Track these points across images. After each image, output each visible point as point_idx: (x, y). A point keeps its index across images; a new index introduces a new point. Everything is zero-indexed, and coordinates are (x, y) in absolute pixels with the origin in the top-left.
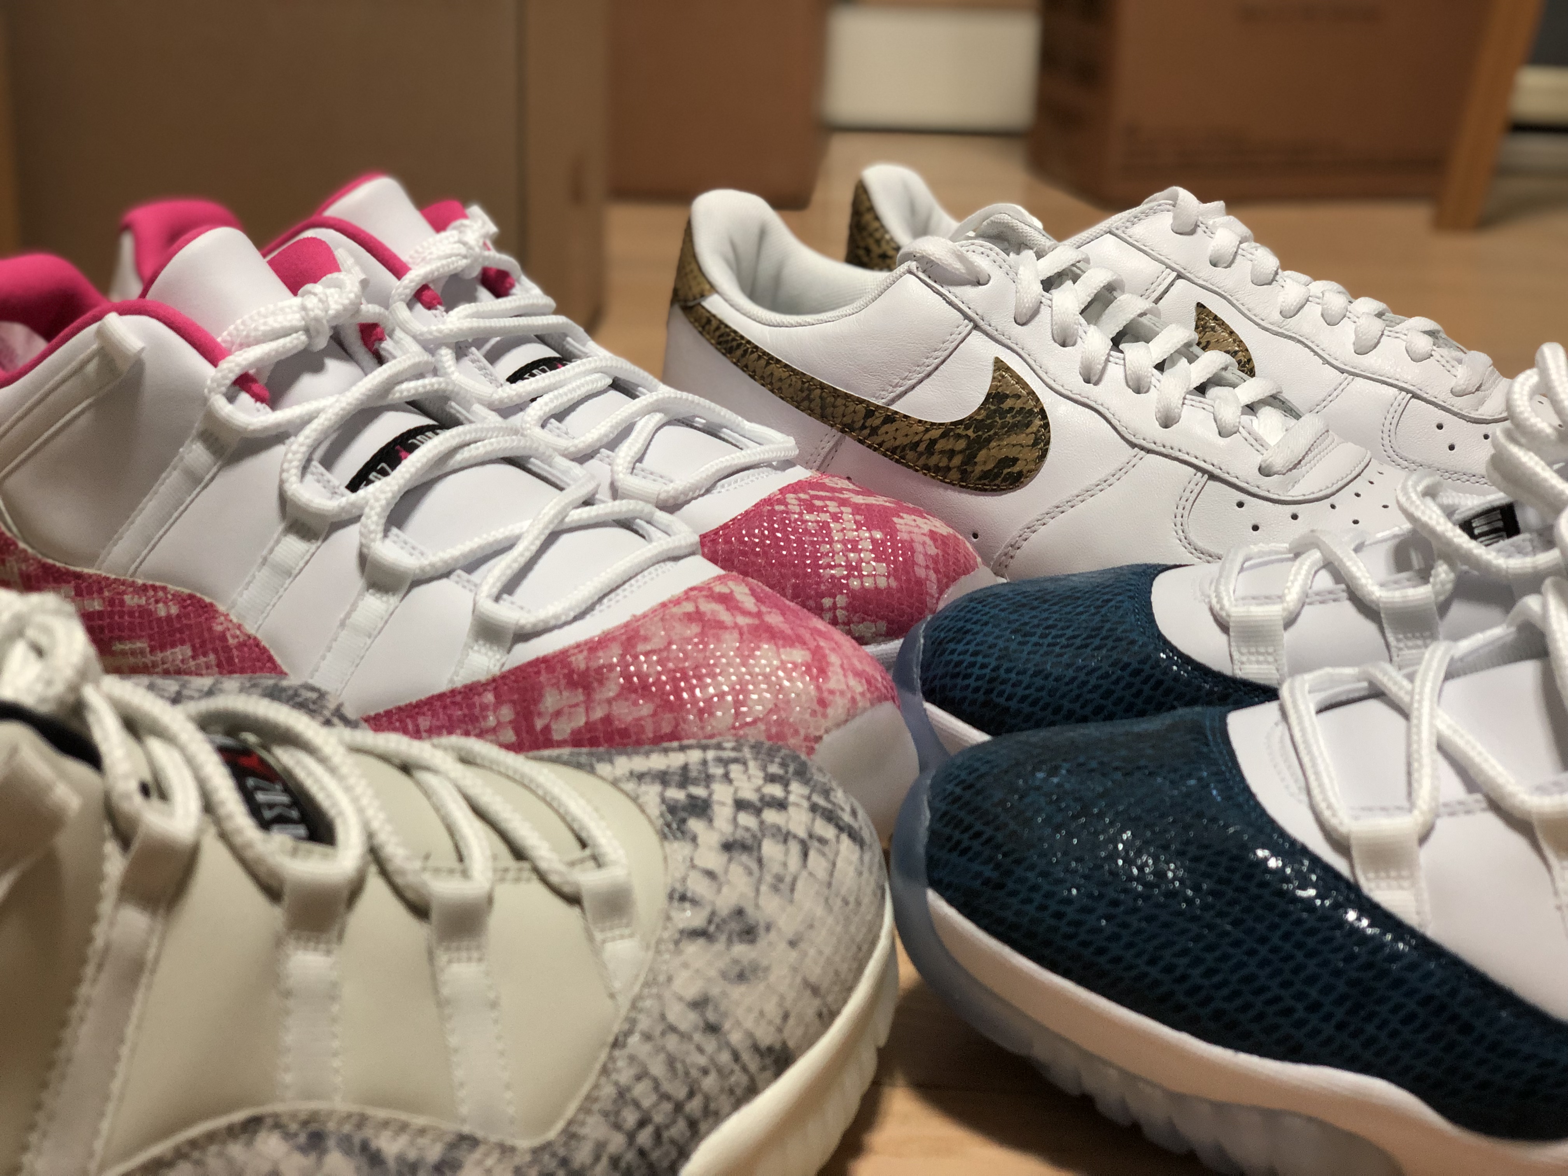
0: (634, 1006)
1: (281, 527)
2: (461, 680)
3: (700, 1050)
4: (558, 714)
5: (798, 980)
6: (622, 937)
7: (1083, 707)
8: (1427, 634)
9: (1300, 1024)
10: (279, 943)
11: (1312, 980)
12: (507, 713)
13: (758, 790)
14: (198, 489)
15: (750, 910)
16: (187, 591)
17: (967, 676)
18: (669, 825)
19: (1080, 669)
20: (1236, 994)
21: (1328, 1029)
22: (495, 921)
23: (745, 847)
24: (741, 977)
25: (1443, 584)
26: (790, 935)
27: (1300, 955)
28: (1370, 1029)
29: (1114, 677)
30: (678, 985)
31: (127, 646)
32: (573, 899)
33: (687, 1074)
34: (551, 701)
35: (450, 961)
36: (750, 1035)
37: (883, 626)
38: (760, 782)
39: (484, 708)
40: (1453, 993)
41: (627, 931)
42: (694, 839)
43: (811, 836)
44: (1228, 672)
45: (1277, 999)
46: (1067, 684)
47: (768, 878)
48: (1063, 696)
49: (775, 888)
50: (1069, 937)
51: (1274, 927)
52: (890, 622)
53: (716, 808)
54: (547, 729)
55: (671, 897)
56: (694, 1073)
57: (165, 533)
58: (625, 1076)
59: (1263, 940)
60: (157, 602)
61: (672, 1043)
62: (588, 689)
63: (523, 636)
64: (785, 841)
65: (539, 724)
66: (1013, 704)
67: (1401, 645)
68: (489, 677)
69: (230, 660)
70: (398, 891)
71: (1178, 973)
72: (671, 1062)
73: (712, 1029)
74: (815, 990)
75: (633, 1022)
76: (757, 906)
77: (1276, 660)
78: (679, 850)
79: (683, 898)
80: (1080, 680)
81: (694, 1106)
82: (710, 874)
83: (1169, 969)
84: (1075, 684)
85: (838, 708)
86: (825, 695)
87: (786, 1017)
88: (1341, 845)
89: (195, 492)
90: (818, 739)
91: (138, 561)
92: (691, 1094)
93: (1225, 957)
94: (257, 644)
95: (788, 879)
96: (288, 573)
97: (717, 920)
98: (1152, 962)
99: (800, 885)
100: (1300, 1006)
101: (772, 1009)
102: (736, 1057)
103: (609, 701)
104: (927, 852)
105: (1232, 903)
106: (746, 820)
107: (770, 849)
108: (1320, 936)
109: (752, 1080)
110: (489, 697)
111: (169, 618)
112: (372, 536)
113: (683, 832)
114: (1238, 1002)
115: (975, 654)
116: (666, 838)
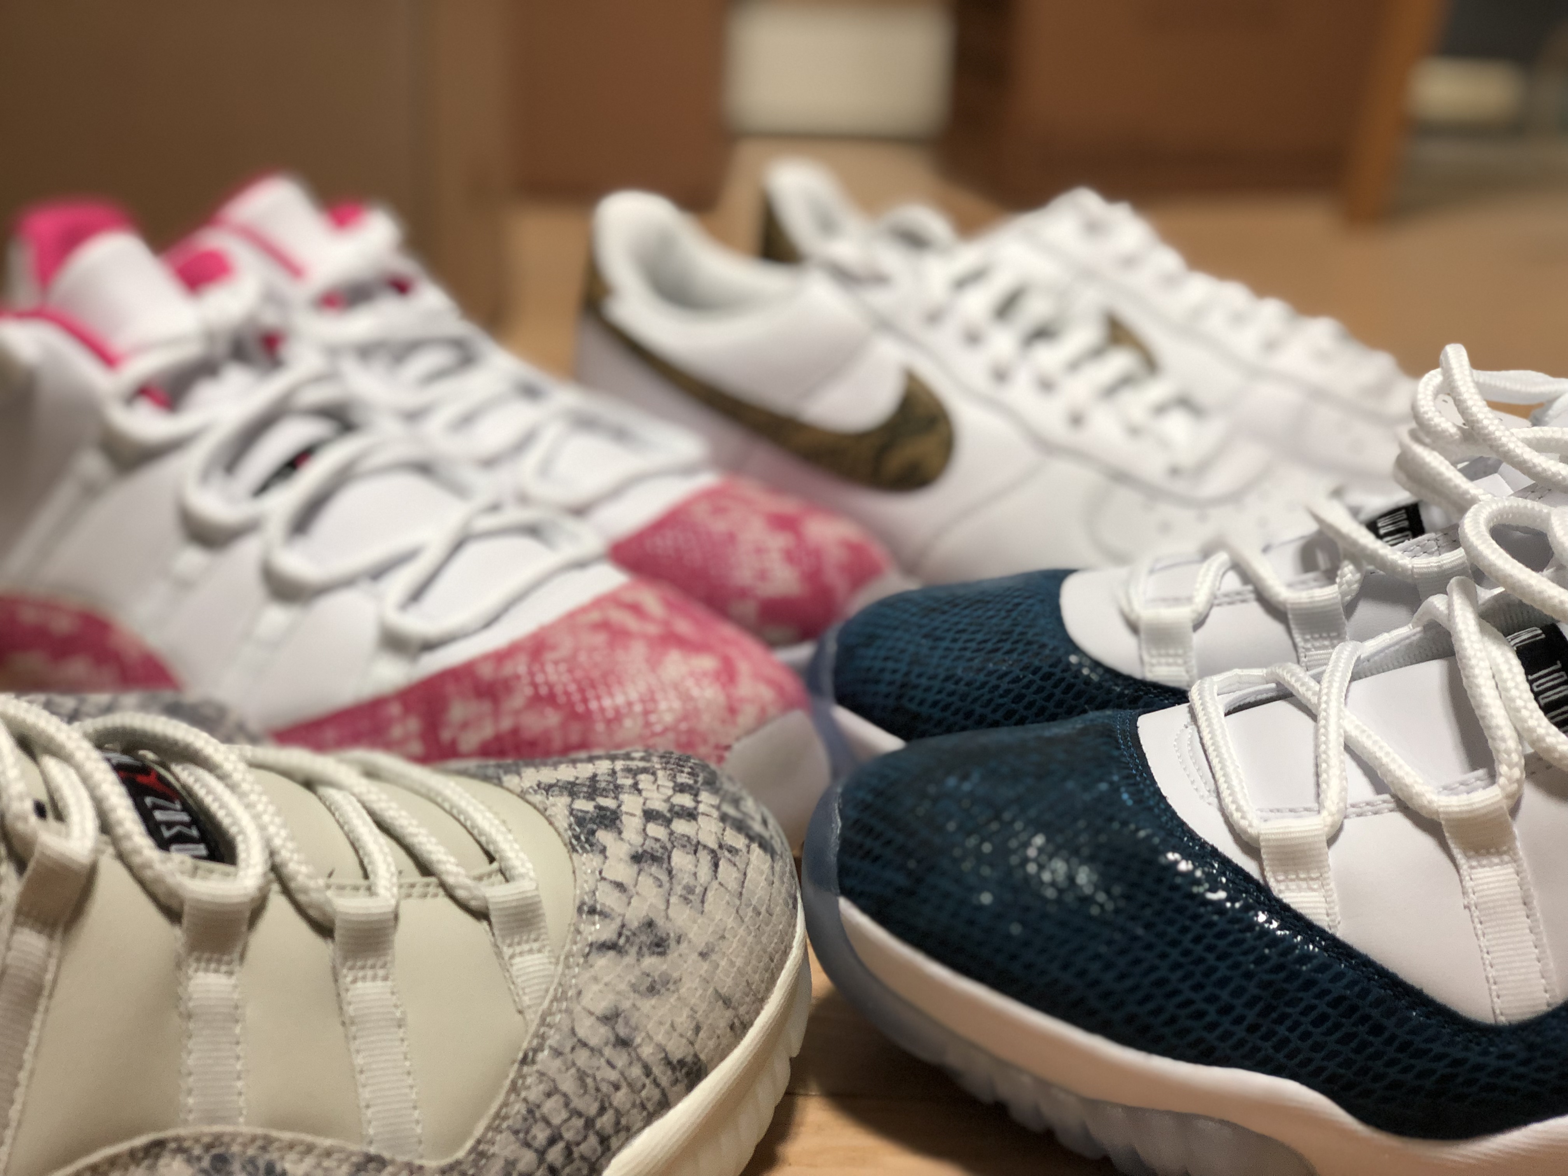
0: (543, 1022)
1: (180, 537)
2: (366, 694)
3: (610, 1064)
4: (465, 725)
5: (711, 990)
6: (531, 951)
7: (994, 711)
8: (1333, 634)
9: (1212, 1027)
10: (179, 965)
11: (1223, 983)
12: (413, 724)
13: (668, 800)
14: (94, 501)
15: (660, 922)
17: (877, 682)
18: (577, 838)
19: (990, 673)
20: (1147, 998)
21: (1240, 1032)
22: (401, 938)
23: (655, 859)
24: (652, 990)
25: (1349, 583)
26: (701, 947)
27: (1211, 958)
28: (1282, 1031)
29: (1026, 681)
30: (587, 1000)
32: (481, 914)
33: (598, 1090)
34: (458, 711)
35: (354, 981)
36: (661, 1048)
38: (670, 792)
39: (391, 719)
40: (1364, 993)
41: (535, 946)
42: (603, 851)
43: (721, 846)
44: (1137, 673)
45: (1189, 1003)
46: (978, 689)
47: (678, 890)
48: (975, 700)
49: (687, 901)
50: (982, 944)
51: (1184, 930)
52: (799, 625)
53: (624, 818)
54: (454, 740)
55: (580, 910)
56: (604, 1088)
58: (534, 1093)
59: (1174, 943)
61: (582, 1058)
62: (495, 699)
63: (429, 646)
64: (695, 852)
65: (446, 736)
66: (925, 710)
67: (1309, 645)
68: (397, 689)
70: (300, 909)
72: (582, 1077)
73: (623, 1043)
74: (727, 1002)
75: (543, 1037)
76: (667, 917)
77: (1185, 663)
78: (588, 862)
79: (592, 911)
80: (990, 685)
81: (606, 1121)
82: (620, 886)
83: (1082, 974)
84: (986, 689)
85: (747, 716)
87: (698, 1029)
88: (1251, 847)
90: (728, 748)
92: (602, 1110)
93: (1137, 962)
95: (698, 890)
96: (188, 586)
97: (626, 932)
99: (710, 894)
100: (1212, 1009)
101: (683, 1020)
102: (647, 1071)
103: (517, 713)
104: (839, 860)
105: (1144, 906)
107: (680, 859)
108: (1231, 938)
109: (664, 1094)
110: (395, 709)
113: (591, 845)
114: (1150, 1006)
115: (886, 659)
116: (574, 850)
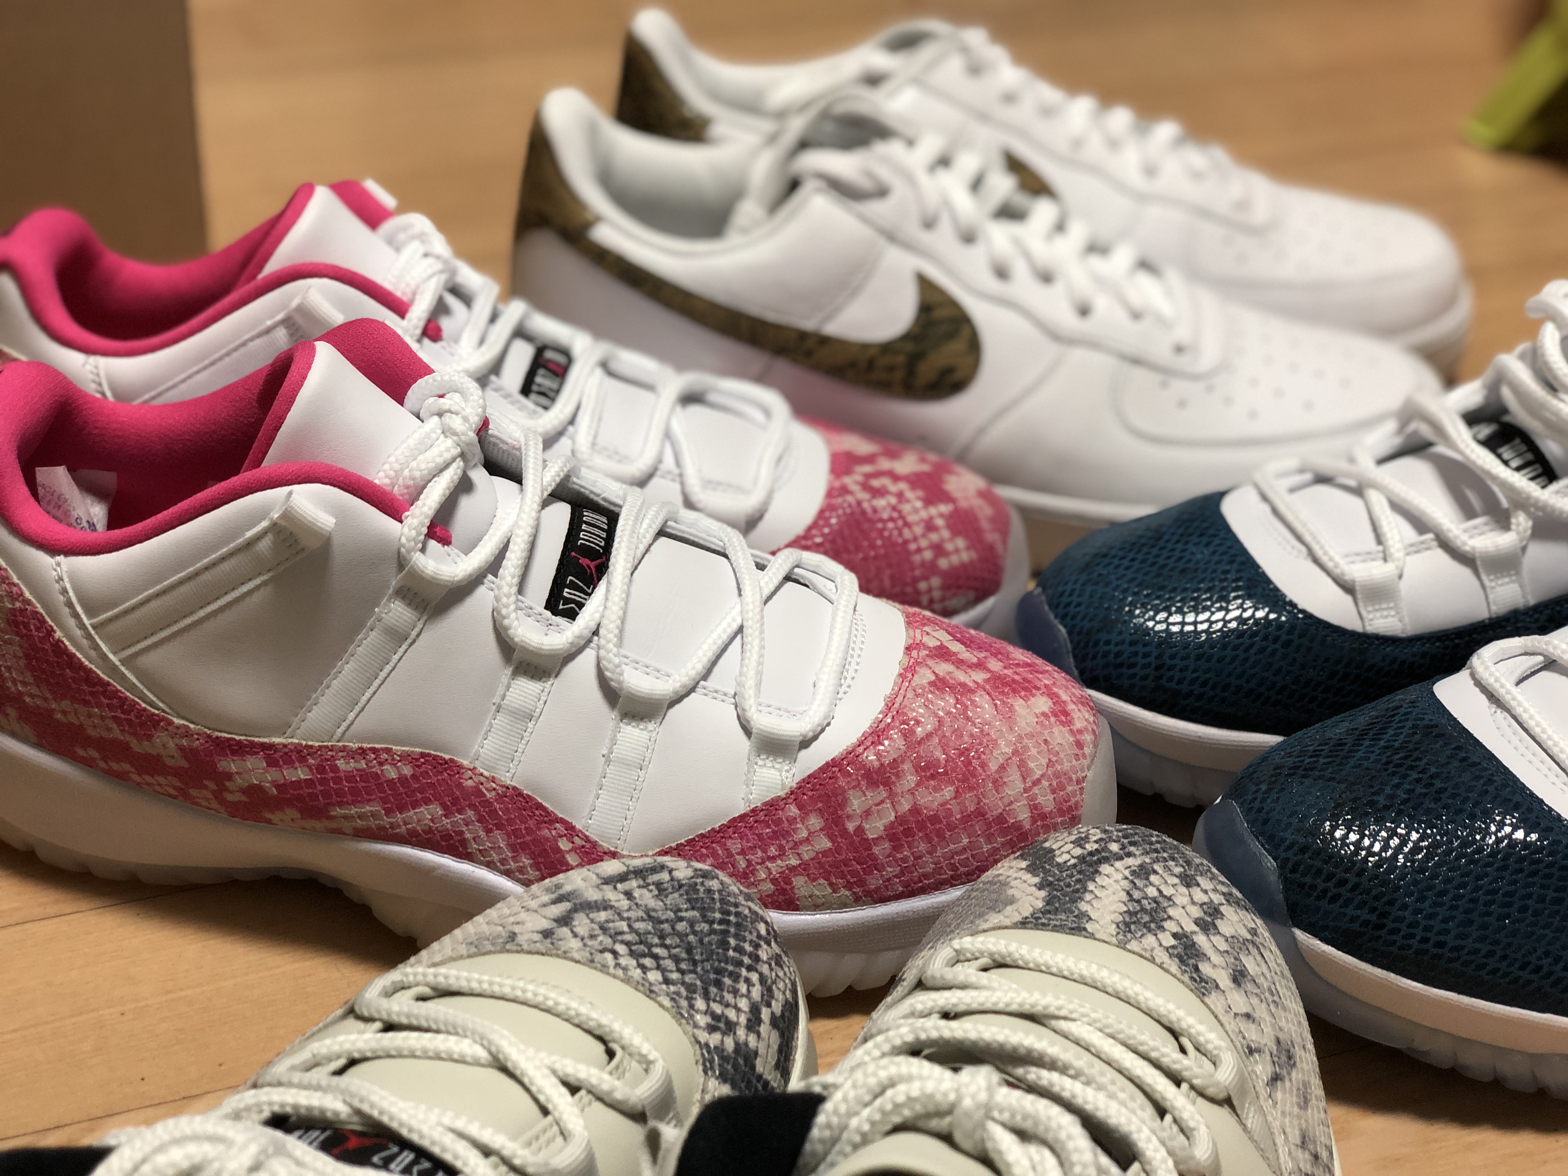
1: (509, 671)
2: (757, 796)
4: (867, 813)
8: (1512, 572)
12: (815, 822)
13: (1192, 900)
14: (404, 647)
15: (1280, 1035)
16: (418, 750)
18: (1193, 979)
23: (1242, 974)
24: (1305, 1101)
30: (1290, 1134)
31: (353, 811)
34: (856, 803)
39: (792, 821)
42: (1217, 986)
44: (1360, 629)
54: (860, 830)
55: (1245, 1054)
57: (375, 693)
60: (381, 764)
62: (888, 784)
63: (805, 743)
64: (1247, 949)
65: (851, 826)
67: (1493, 584)
68: (787, 790)
69: (493, 813)
76: (1279, 1028)
77: (1398, 613)
78: (1213, 999)
79: (1251, 1051)
82: (1248, 1016)
86: (1078, 737)
89: (402, 650)
91: (345, 725)
94: (520, 794)
97: (1275, 1059)
103: (911, 792)
107: (1249, 965)
110: (793, 810)
111: (403, 779)
112: (618, 670)
113: (1206, 983)
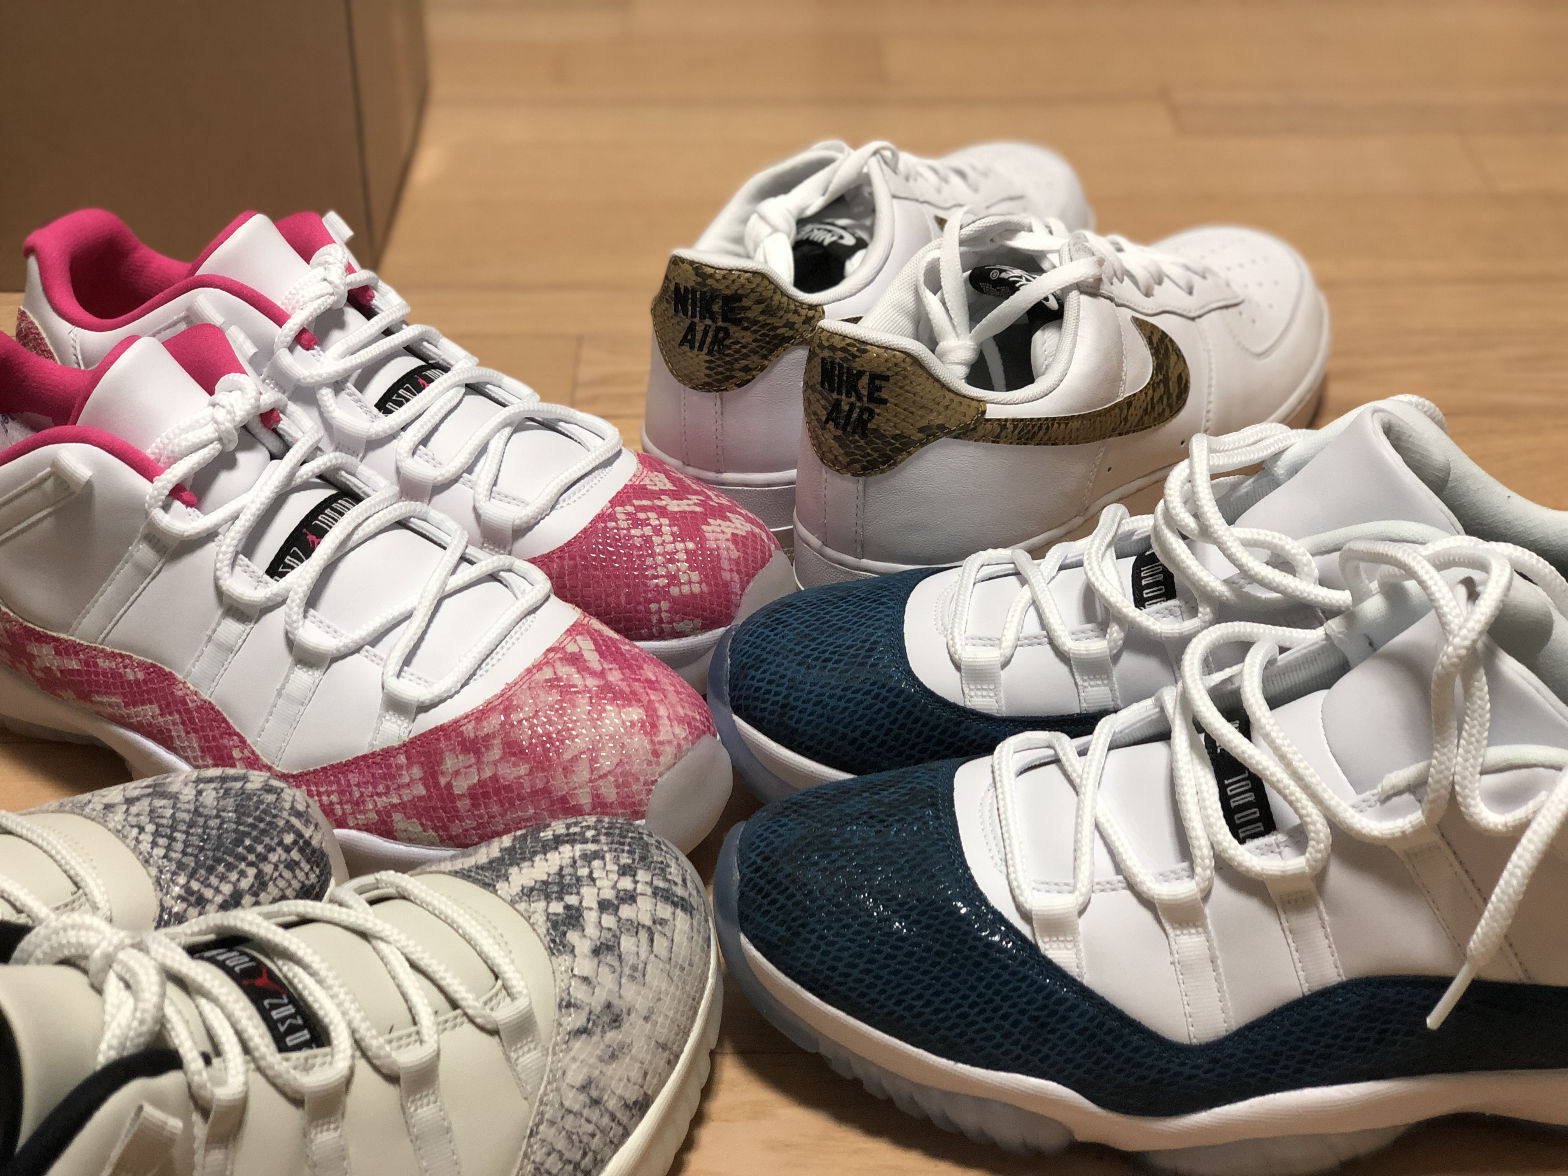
0: (541, 1102)
1: (220, 612)
2: (379, 745)
3: (588, 1121)
4: (457, 773)
5: (653, 1043)
6: (529, 1051)
8: (1104, 676)
9: (998, 1046)
10: (305, 1134)
11: (1005, 1017)
12: (417, 772)
13: (614, 887)
14: (148, 580)
15: (615, 1002)
16: (150, 661)
17: (765, 701)
18: (554, 941)
19: (849, 701)
20: (955, 1026)
21: (1017, 1050)
22: (443, 1067)
23: (609, 948)
24: (613, 1057)
25: (1115, 641)
26: (645, 1013)
27: (997, 999)
28: (1045, 1050)
29: (876, 707)
30: (569, 1078)
31: (105, 699)
32: (493, 1032)
33: (581, 1142)
34: (450, 763)
35: (416, 1110)
36: (621, 1098)
37: (699, 622)
38: (615, 877)
39: (399, 767)
40: (1101, 1025)
41: (532, 1046)
42: (573, 951)
43: (654, 922)
44: (961, 703)
45: (983, 1030)
46: (841, 712)
47: (627, 971)
48: (838, 723)
49: (632, 978)
50: (840, 984)
51: (981, 979)
52: (704, 619)
53: (586, 913)
54: (449, 785)
55: (560, 1006)
56: (585, 1139)
57: (125, 612)
58: (538, 1157)
59: (973, 988)
60: (125, 667)
61: (570, 1122)
62: (478, 753)
63: (424, 708)
64: (637, 933)
65: (443, 781)
66: (801, 727)
67: (1086, 684)
68: (401, 743)
69: (192, 720)
71: (916, 1010)
72: (569, 1136)
73: (596, 1102)
74: (664, 1047)
75: (542, 1114)
76: (620, 997)
77: (996, 695)
78: (564, 961)
79: (569, 1005)
80: (850, 710)
81: (587, 1162)
82: (586, 980)
83: (910, 1008)
84: (847, 713)
85: (669, 751)
86: (657, 747)
87: (645, 1074)
88: (1026, 916)
89: (146, 582)
90: (654, 782)
91: (106, 632)
92: (585, 1154)
93: (947, 1001)
94: (213, 709)
95: (641, 967)
96: (229, 650)
97: (593, 1017)
98: (899, 1003)
99: (649, 967)
100: (998, 1035)
101: (635, 1074)
102: (613, 1117)
103: (495, 763)
104: (739, 907)
105: (952, 961)
106: (609, 921)
107: (627, 943)
108: (1011, 986)
109: (625, 1128)
110: (402, 759)
111: (137, 681)
112: (295, 625)
113: (564, 947)
114: (957, 1031)
115: (770, 682)
116: (553, 954)
